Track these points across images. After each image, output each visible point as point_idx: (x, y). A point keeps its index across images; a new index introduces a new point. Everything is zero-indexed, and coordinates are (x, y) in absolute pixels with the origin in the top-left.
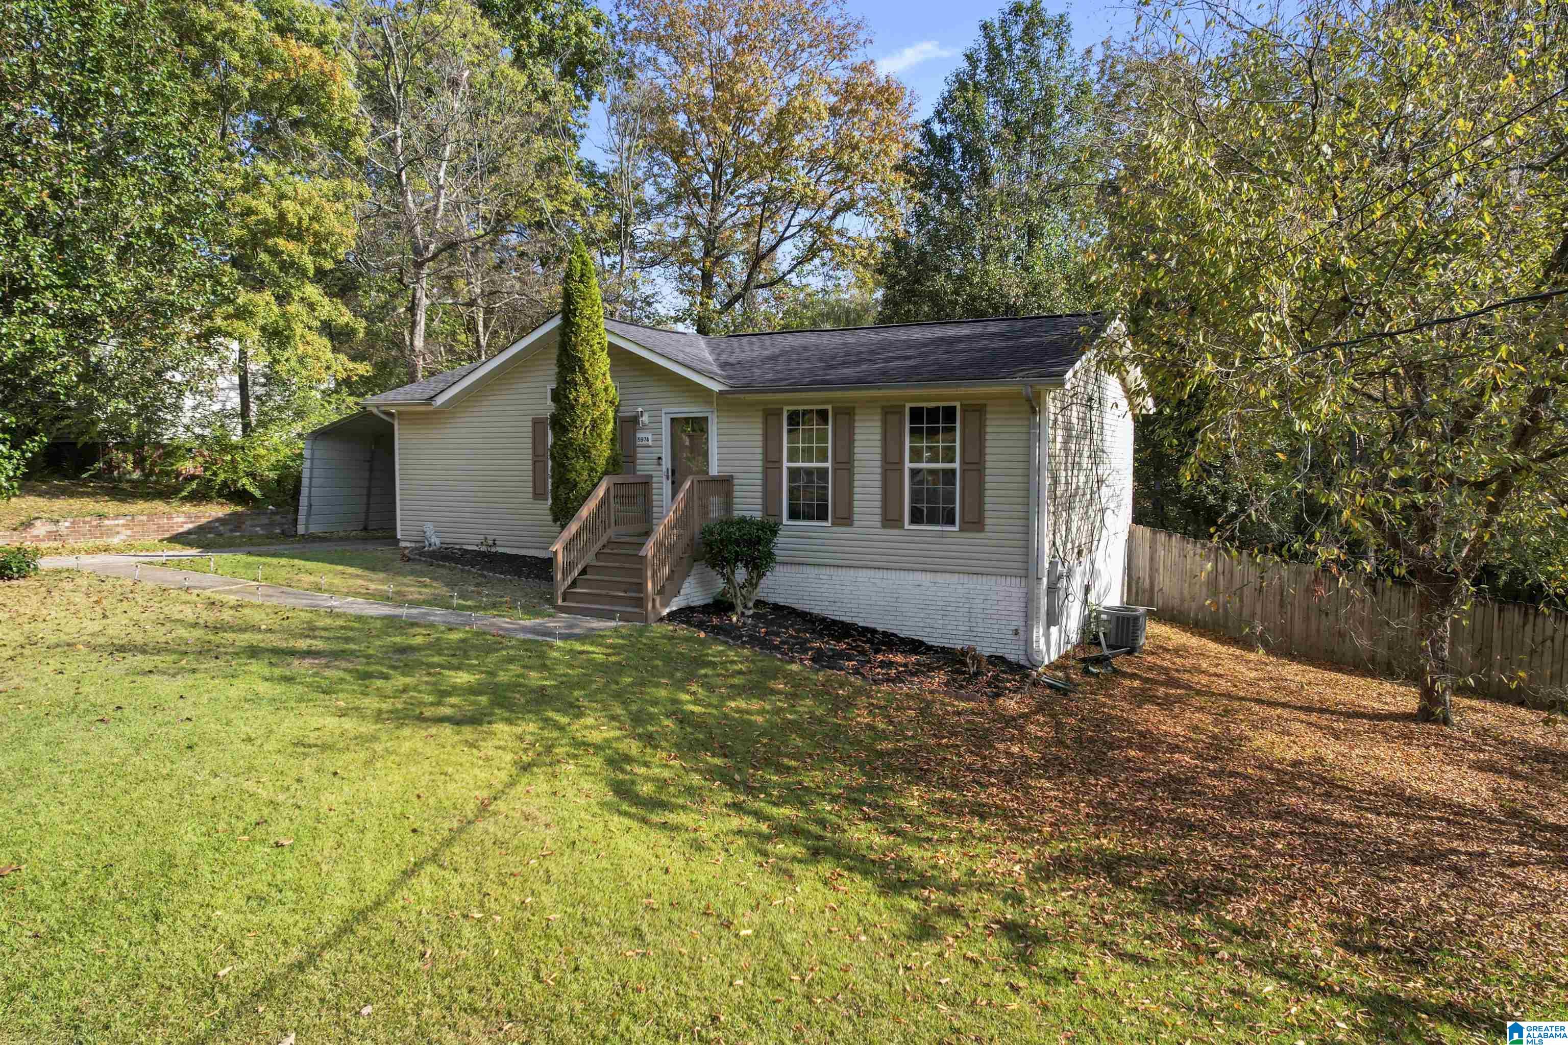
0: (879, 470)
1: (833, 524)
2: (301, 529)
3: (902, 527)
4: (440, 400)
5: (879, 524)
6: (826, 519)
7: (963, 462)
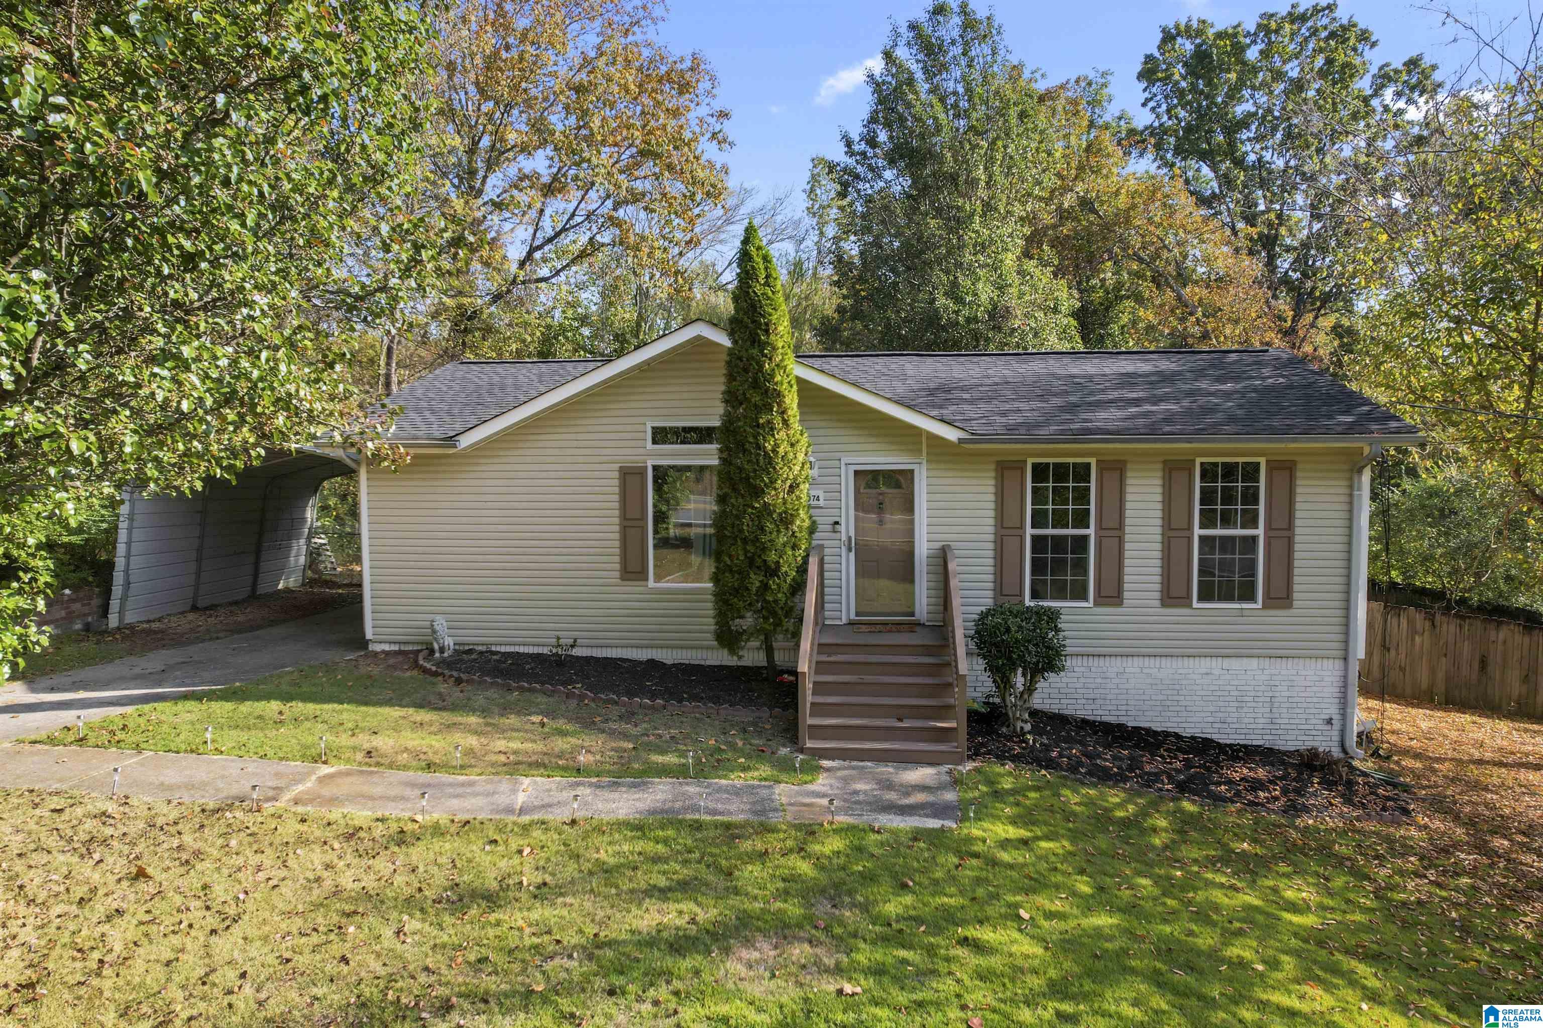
0: (1159, 538)
1: (1096, 604)
2: (113, 621)
3: (1190, 606)
4: (465, 441)
5: (1157, 603)
6: (1085, 598)
7: (1269, 527)
